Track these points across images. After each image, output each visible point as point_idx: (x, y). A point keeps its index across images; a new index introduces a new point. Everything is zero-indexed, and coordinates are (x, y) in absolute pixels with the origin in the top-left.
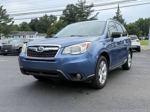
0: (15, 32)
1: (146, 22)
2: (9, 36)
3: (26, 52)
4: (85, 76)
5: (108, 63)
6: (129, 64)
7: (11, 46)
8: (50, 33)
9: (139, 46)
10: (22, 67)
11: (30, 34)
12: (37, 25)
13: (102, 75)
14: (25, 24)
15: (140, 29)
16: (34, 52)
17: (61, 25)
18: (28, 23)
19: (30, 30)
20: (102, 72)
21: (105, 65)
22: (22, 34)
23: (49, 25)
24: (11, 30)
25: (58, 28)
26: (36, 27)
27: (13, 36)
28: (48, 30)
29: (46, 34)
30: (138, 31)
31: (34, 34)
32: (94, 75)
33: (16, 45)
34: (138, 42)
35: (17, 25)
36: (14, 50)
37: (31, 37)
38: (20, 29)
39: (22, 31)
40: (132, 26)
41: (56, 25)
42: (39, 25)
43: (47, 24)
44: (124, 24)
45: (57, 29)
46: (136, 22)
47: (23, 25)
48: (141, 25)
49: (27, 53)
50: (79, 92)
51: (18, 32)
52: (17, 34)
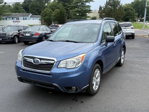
0: (8, 14)
1: (142, 3)
2: (2, 19)
3: (22, 61)
4: (79, 88)
5: (101, 69)
6: (122, 60)
7: (5, 35)
8: (44, 15)
9: (133, 34)
10: (19, 77)
11: (23, 16)
12: (30, 6)
13: (96, 82)
14: (17, 4)
15: (136, 10)
16: (30, 63)
17: (55, 7)
18: (21, 3)
19: (24, 11)
20: (96, 79)
21: (99, 71)
22: (16, 16)
23: (43, 6)
24: (4, 12)
25: (52, 9)
26: (30, 7)
27: (6, 18)
28: (42, 12)
29: (40, 16)
30: (134, 14)
31: (28, 16)
32: (88, 85)
33: (11, 33)
34: (133, 29)
35: (9, 6)
36: (9, 39)
37: (25, 19)
38: (13, 10)
39: (15, 12)
40: (127, 8)
41: (50, 6)
42: (33, 6)
43: (41, 5)
44: (120, 6)
45: (51, 11)
46: (132, 3)
47: (16, 6)
48: (137, 7)
49: (24, 63)
50: (74, 100)
51: (11, 14)
52: (10, 16)
